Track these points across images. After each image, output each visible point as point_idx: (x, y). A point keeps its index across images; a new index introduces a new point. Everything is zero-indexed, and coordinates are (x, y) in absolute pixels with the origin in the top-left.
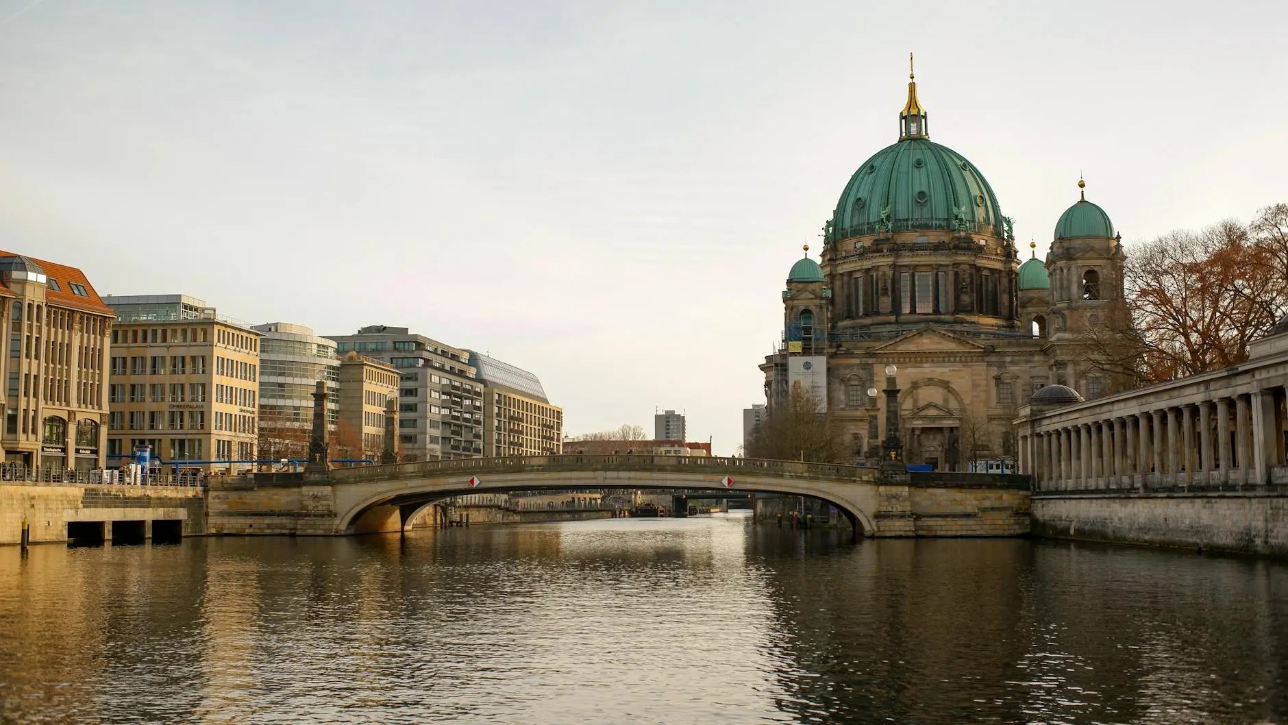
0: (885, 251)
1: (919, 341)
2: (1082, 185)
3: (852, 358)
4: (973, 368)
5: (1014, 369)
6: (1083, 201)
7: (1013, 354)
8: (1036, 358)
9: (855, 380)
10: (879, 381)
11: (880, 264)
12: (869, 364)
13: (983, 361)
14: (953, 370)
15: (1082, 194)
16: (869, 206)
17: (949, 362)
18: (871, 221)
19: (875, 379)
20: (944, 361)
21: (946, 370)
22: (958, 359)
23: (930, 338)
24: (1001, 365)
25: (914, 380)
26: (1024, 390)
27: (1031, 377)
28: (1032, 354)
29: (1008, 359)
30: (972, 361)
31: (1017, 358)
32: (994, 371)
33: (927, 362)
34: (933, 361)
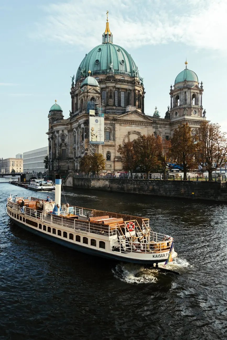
0: (111, 80)
1: (131, 116)
2: (186, 63)
3: (108, 120)
4: (148, 128)
5: (160, 129)
6: (186, 69)
7: (161, 124)
8: (167, 126)
9: (108, 130)
10: (117, 131)
11: (110, 86)
12: (113, 124)
13: (151, 126)
14: (142, 129)
15: (186, 66)
16: (102, 63)
17: (141, 125)
18: (103, 69)
19: (116, 130)
20: (139, 125)
21: (140, 128)
22: (143, 124)
23: (134, 115)
24: (156, 128)
25: (129, 131)
26: (163, 138)
27: (165, 133)
28: (166, 125)
29: (159, 126)
30: (148, 125)
31: (161, 126)
32: (154, 130)
33: (133, 124)
34: (135, 124)
